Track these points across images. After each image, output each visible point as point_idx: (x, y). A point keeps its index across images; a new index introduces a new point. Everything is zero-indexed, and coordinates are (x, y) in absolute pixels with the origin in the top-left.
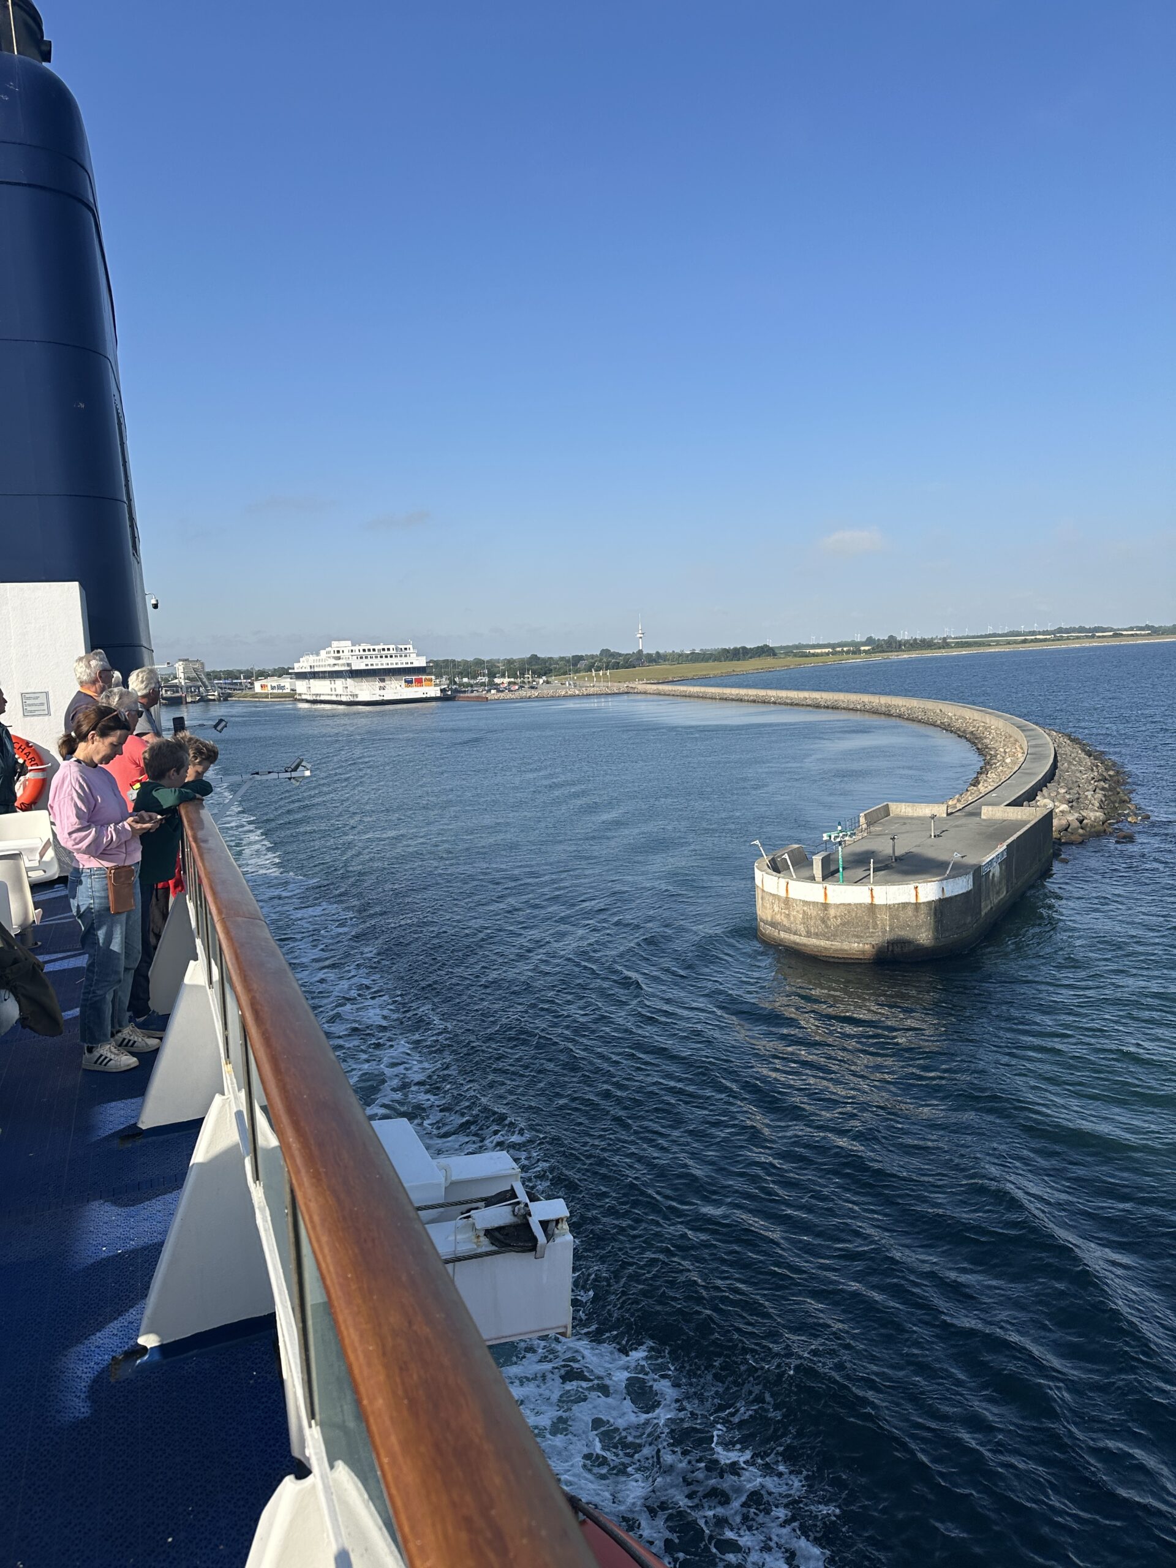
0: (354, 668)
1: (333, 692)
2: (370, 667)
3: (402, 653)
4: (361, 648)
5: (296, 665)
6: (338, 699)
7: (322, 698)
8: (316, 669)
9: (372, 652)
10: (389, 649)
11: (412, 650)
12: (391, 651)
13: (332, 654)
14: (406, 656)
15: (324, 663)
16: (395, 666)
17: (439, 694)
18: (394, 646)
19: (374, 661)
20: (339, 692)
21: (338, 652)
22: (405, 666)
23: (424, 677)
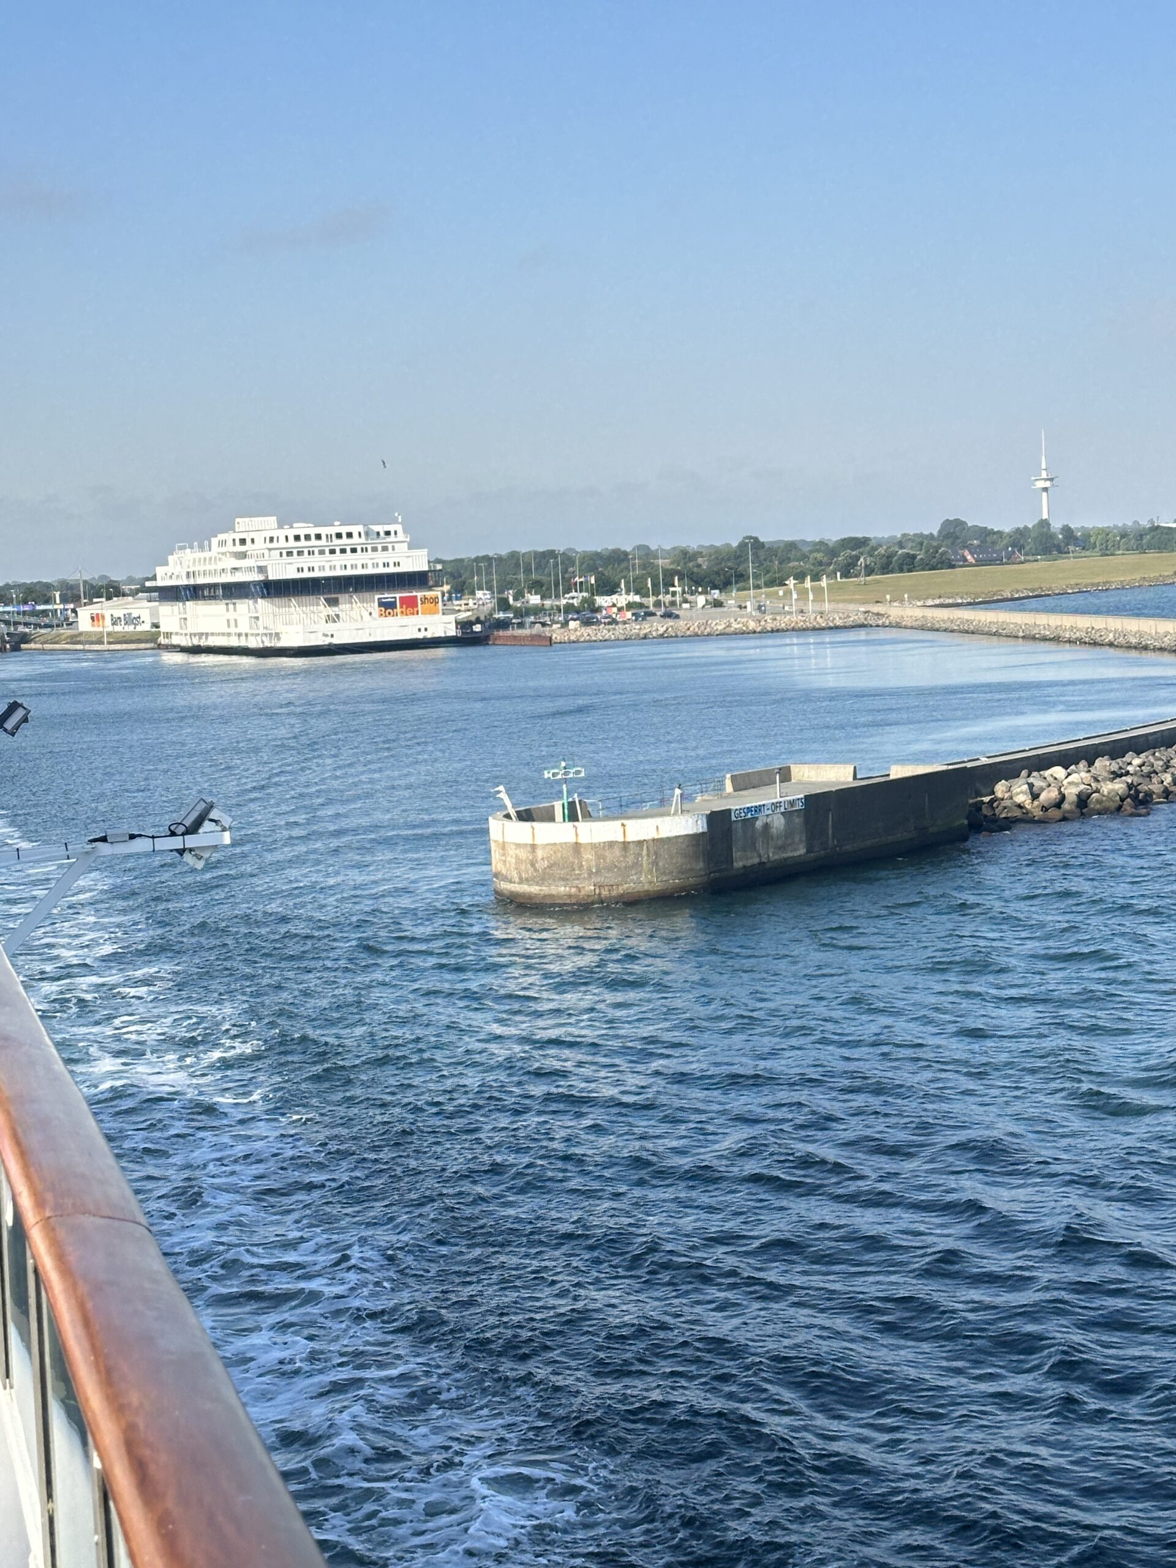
0: (272, 576)
1: (233, 630)
2: (306, 574)
3: (379, 541)
4: (291, 535)
5: (160, 571)
6: (242, 643)
7: (213, 642)
8: (200, 581)
9: (314, 542)
10: (350, 535)
11: (401, 536)
12: (356, 539)
13: (230, 547)
14: (385, 549)
15: (212, 567)
16: (359, 571)
17: (452, 632)
18: (360, 528)
19: (316, 561)
20: (244, 627)
21: (243, 542)
22: (381, 570)
23: (419, 594)
